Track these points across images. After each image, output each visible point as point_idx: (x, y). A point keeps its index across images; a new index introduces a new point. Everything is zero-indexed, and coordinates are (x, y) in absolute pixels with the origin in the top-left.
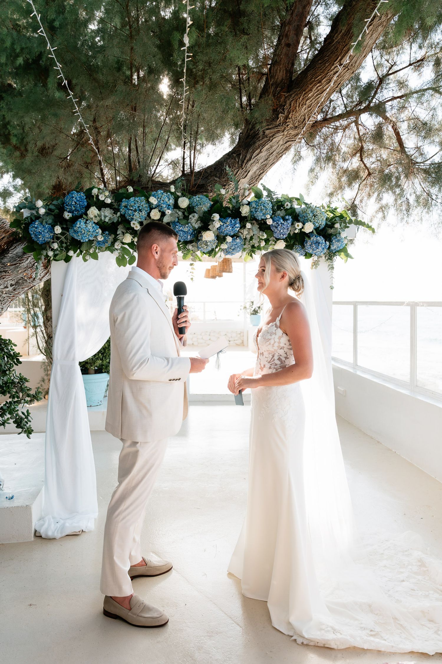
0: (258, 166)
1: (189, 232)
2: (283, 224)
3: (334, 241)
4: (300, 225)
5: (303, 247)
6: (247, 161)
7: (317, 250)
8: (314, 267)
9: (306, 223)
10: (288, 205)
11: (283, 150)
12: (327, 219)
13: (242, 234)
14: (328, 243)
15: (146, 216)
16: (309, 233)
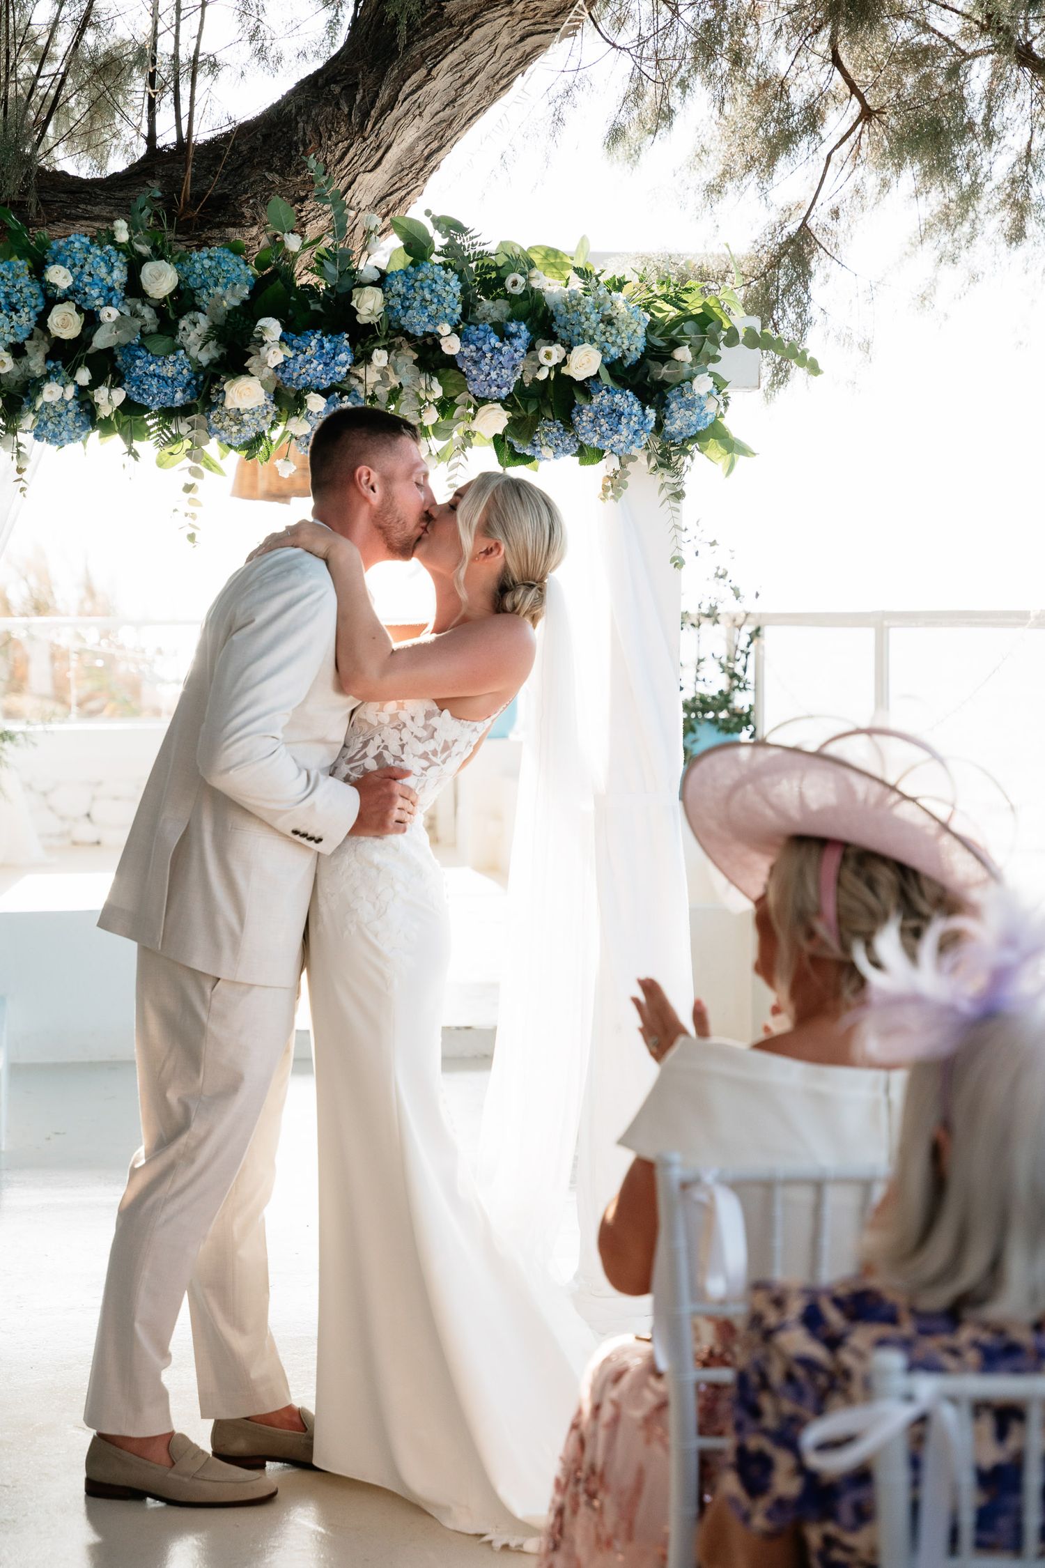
0: (422, 124)
1: (180, 378)
2: (500, 351)
3: (673, 406)
4: (557, 352)
5: (569, 424)
6: (383, 113)
7: (616, 437)
8: (610, 493)
9: (576, 349)
10: (515, 283)
11: (512, 64)
12: (651, 327)
13: (361, 381)
14: (651, 413)
15: (32, 324)
16: (588, 379)
